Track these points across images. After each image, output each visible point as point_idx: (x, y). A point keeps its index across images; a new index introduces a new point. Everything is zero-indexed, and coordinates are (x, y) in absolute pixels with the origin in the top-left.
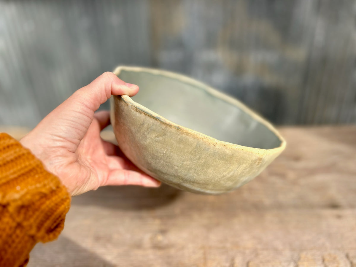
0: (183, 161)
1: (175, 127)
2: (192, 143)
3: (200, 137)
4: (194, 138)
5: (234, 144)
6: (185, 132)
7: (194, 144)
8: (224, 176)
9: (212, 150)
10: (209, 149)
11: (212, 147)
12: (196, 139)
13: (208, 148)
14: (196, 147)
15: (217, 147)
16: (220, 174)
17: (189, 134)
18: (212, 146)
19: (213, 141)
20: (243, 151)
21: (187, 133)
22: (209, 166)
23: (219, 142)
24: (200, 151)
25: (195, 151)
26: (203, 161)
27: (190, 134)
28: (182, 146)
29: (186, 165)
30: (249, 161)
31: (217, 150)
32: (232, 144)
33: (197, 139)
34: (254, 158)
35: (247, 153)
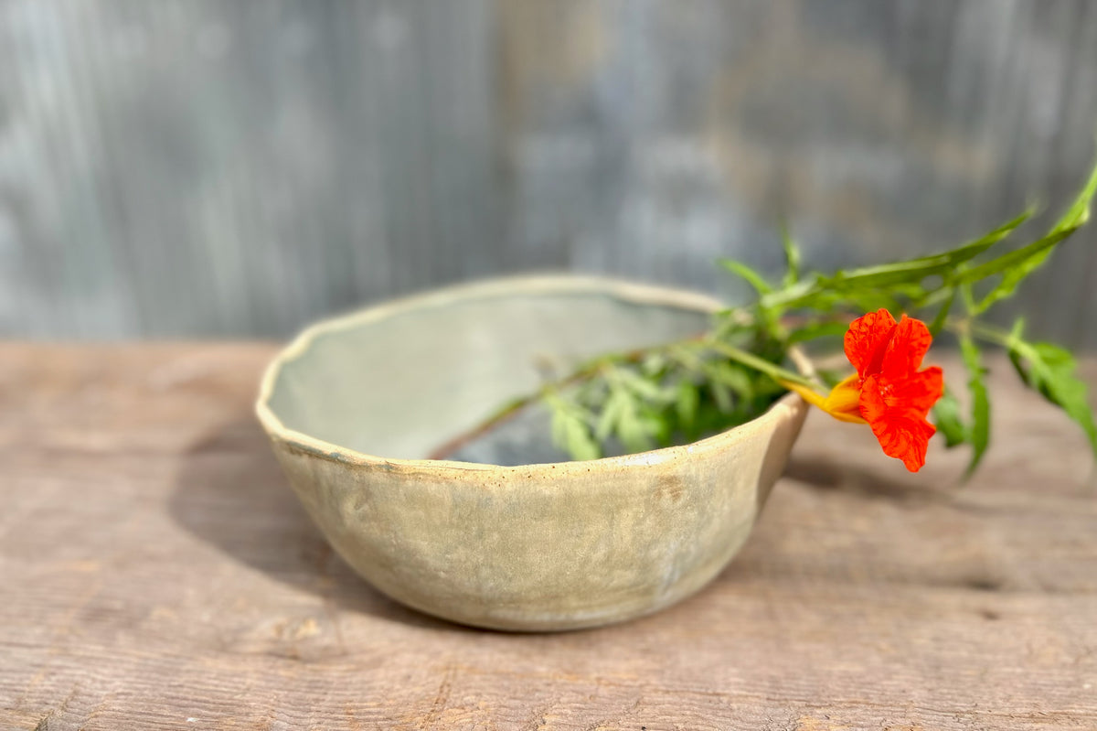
0: (447, 553)
1: (380, 466)
2: (441, 496)
3: (451, 473)
4: (439, 482)
5: (555, 465)
6: (407, 473)
7: (446, 499)
8: (586, 561)
9: (501, 501)
10: (490, 499)
11: (494, 491)
12: (444, 483)
13: (487, 499)
14: (456, 506)
15: (509, 487)
16: (568, 558)
17: (421, 476)
18: (494, 489)
19: (491, 475)
20: (594, 475)
21: (413, 474)
22: (520, 546)
23: (510, 472)
24: (471, 511)
25: (460, 517)
26: (495, 538)
27: (423, 474)
28: (421, 513)
29: (460, 561)
30: (630, 496)
31: (514, 497)
32: (550, 465)
33: (447, 482)
34: (643, 484)
35: (612, 476)
